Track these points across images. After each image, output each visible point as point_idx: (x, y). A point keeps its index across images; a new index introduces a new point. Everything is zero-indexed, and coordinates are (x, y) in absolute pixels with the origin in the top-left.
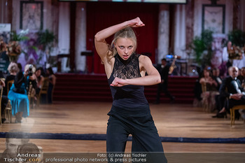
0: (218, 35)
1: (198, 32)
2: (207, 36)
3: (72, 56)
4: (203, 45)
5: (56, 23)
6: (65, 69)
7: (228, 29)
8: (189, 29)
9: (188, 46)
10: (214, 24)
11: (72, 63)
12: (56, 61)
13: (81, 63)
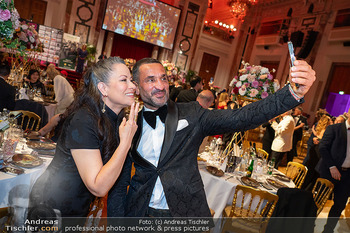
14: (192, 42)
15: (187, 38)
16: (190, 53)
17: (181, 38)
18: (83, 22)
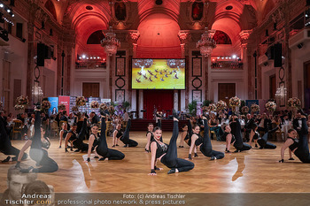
0: (199, 103)
1: (190, 101)
2: (194, 103)
3: (137, 112)
4: (193, 107)
5: (130, 98)
6: (134, 118)
7: (203, 100)
8: (187, 100)
9: (186, 107)
10: (198, 98)
11: (137, 115)
12: (131, 115)
13: (141, 115)
14: (202, 79)
15: (197, 77)
16: (203, 88)
17: (191, 79)
18: (120, 89)
